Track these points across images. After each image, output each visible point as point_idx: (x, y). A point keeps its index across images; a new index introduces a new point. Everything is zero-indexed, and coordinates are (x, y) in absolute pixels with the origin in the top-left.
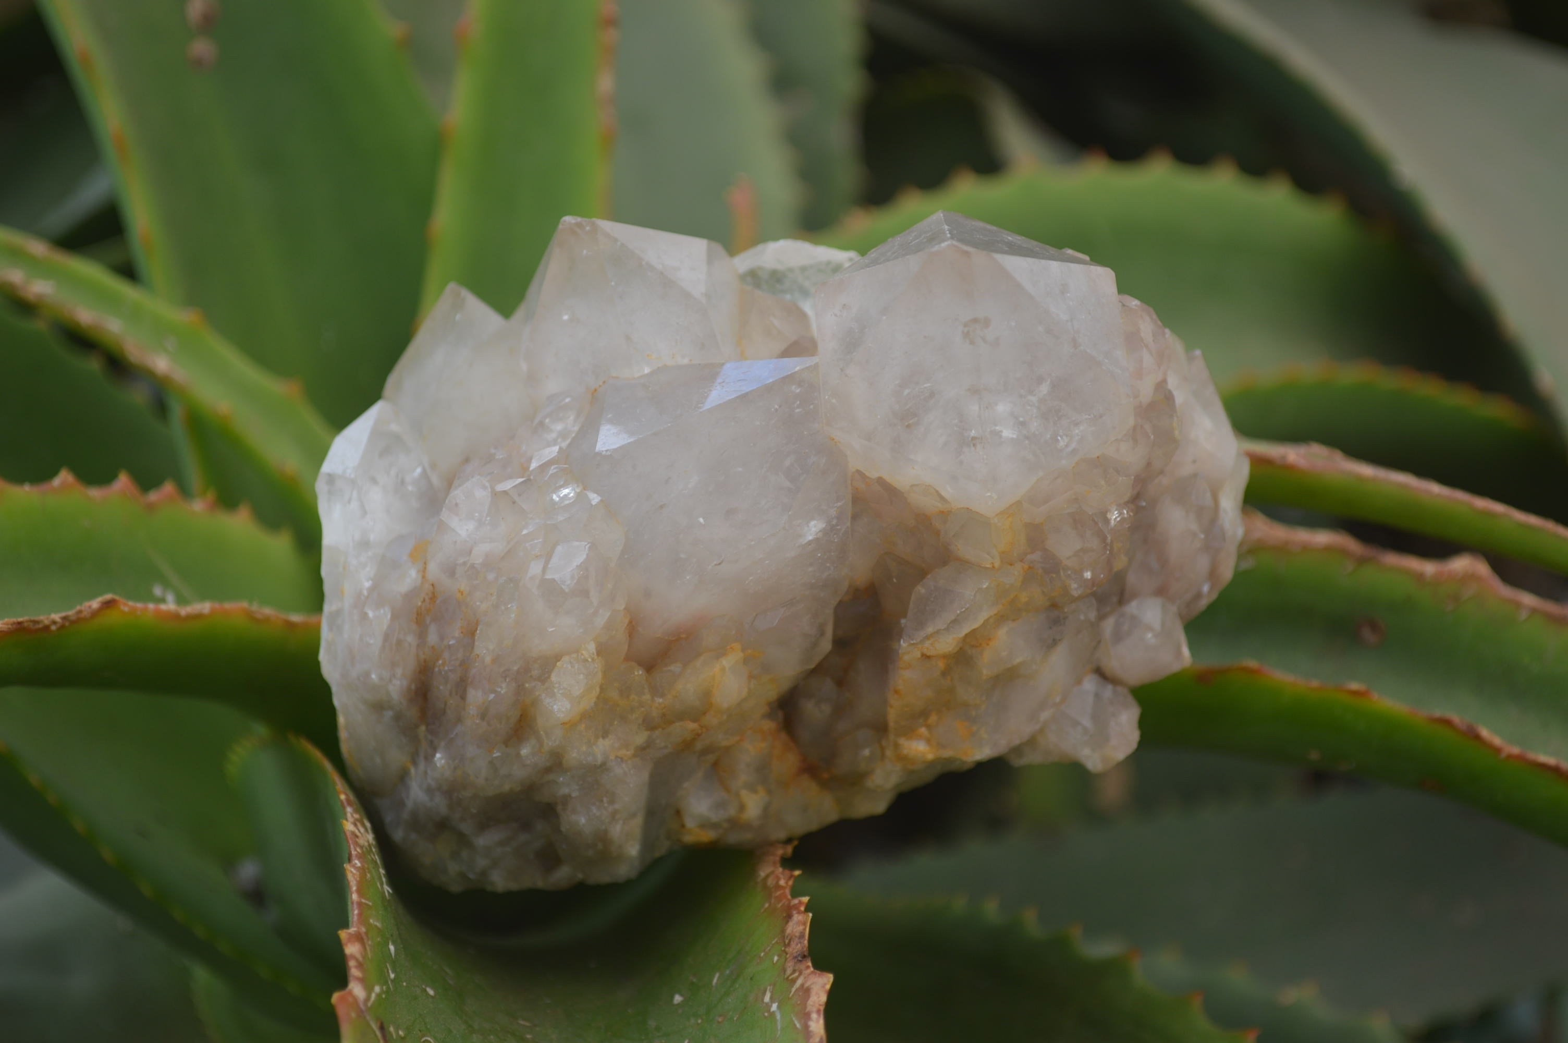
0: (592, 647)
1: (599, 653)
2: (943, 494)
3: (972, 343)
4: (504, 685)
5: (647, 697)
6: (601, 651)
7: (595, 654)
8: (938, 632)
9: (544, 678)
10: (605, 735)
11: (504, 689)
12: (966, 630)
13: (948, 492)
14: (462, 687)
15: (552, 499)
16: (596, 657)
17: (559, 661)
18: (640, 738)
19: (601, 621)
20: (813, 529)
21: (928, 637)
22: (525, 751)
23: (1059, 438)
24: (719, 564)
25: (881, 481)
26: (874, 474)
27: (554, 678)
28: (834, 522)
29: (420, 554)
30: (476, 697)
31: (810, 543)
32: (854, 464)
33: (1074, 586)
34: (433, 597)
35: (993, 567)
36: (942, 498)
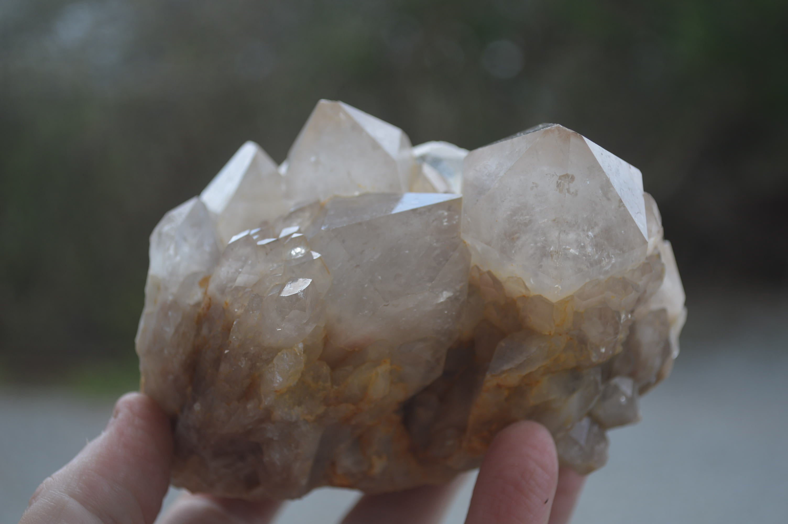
0: (301, 346)
1: (305, 352)
2: (527, 284)
3: (561, 191)
4: (244, 362)
5: (329, 384)
6: (307, 350)
7: (303, 351)
8: (511, 370)
9: (269, 361)
10: (300, 404)
11: (244, 364)
12: (525, 372)
13: (531, 283)
14: (217, 362)
15: (291, 254)
16: (302, 353)
17: (280, 352)
18: (321, 410)
19: (309, 329)
20: (445, 295)
21: (503, 372)
22: (250, 406)
23: (603, 259)
24: (387, 305)
25: (489, 273)
26: (485, 269)
27: (275, 361)
28: (458, 294)
29: (205, 281)
30: (224, 368)
31: (442, 303)
32: (474, 261)
33: (594, 355)
34: (209, 307)
35: (550, 334)
36: (526, 288)
